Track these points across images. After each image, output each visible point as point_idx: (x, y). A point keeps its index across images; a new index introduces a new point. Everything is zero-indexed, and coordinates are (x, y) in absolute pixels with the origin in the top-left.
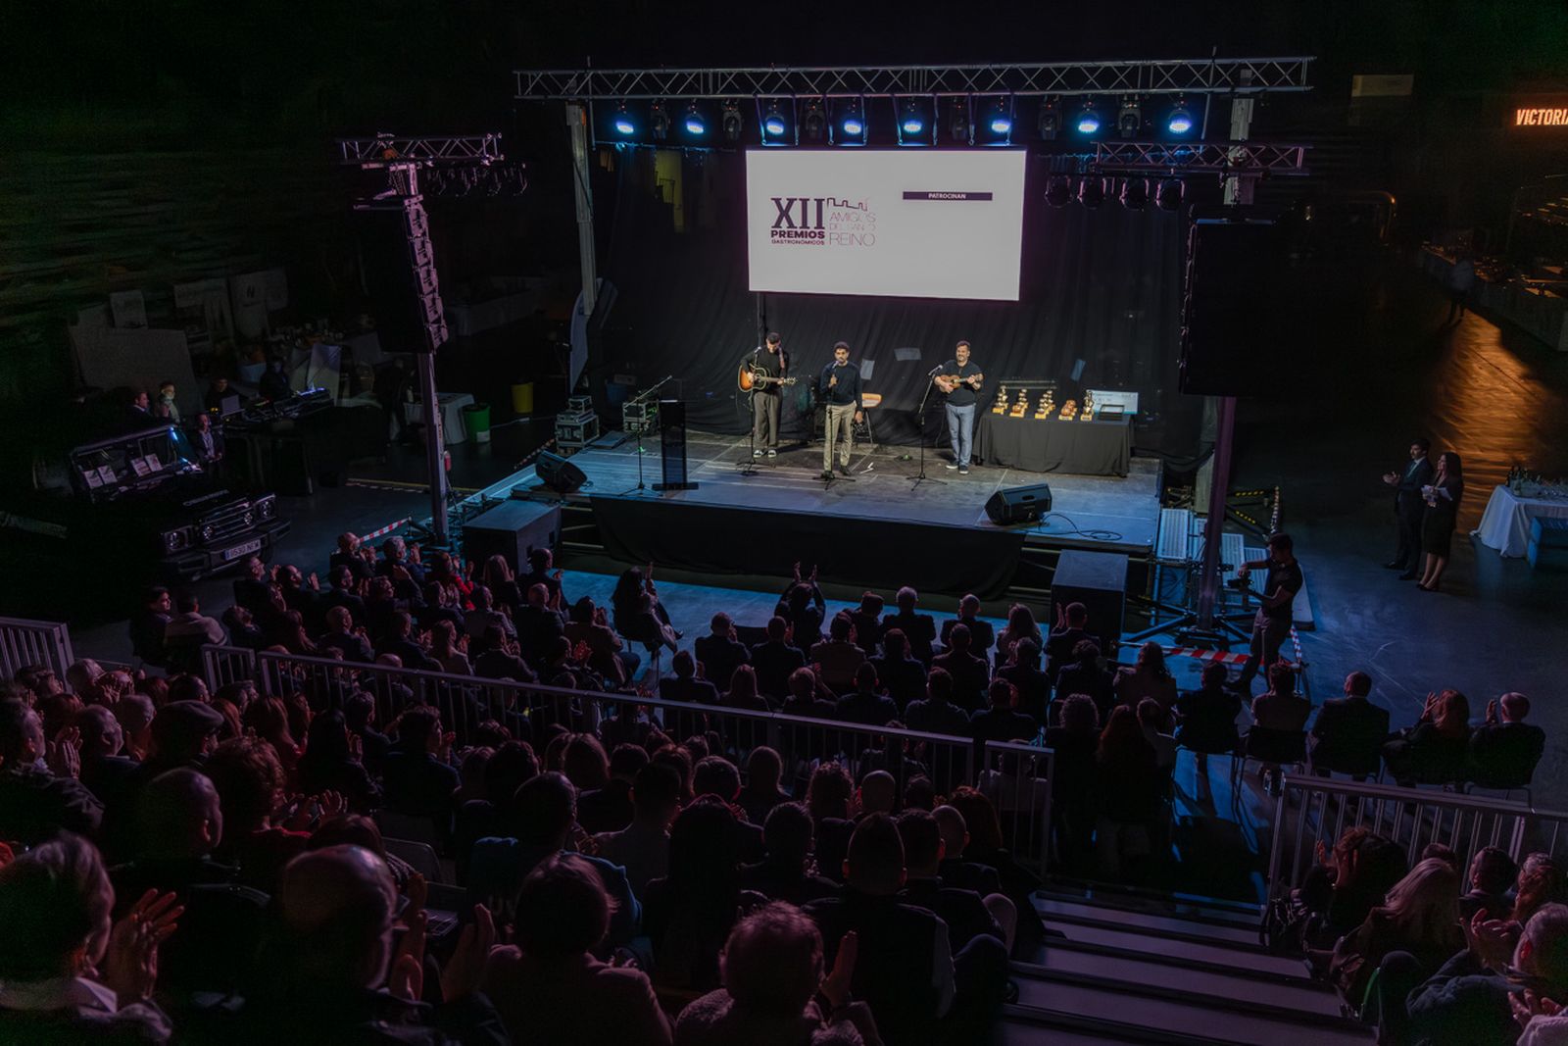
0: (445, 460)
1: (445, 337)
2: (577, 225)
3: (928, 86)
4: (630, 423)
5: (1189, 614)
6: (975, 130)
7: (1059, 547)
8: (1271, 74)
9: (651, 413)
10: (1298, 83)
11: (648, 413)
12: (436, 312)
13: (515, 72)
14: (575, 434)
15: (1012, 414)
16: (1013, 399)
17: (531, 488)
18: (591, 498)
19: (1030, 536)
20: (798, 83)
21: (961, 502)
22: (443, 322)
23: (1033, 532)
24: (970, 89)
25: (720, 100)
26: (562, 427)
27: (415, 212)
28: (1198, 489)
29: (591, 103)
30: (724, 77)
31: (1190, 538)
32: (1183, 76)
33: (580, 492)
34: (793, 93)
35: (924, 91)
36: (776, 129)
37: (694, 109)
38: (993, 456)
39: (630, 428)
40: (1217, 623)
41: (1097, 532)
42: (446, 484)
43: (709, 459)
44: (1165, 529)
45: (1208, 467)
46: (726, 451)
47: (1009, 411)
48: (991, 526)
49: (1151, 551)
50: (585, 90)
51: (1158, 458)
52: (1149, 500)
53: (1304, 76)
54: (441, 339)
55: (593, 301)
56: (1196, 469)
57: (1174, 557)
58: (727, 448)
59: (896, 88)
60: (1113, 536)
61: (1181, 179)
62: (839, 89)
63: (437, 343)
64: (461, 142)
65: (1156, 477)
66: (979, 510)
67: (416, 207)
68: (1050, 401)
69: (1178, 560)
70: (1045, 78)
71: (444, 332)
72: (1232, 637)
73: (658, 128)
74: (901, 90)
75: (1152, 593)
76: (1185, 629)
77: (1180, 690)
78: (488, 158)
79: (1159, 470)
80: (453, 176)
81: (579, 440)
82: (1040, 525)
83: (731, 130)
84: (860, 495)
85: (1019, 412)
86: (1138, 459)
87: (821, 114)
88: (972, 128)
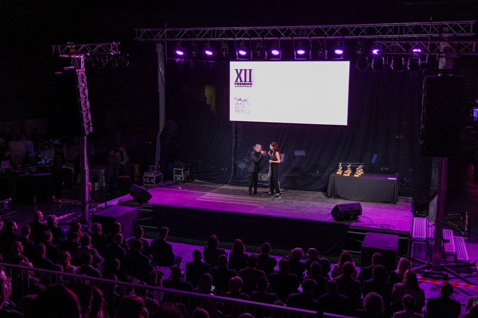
0: (89, 186)
1: (91, 131)
2: (158, 93)
3: (308, 34)
4: (176, 177)
5: (428, 263)
6: (328, 53)
7: (365, 231)
8: (457, 28)
9: (185, 173)
10: (468, 32)
11: (184, 174)
12: (88, 119)
13: (135, 29)
14: (152, 180)
15: (344, 175)
16: (344, 169)
17: (127, 201)
18: (153, 205)
19: (352, 226)
20: (252, 34)
21: (321, 211)
22: (91, 124)
23: (353, 224)
24: (326, 36)
25: (219, 41)
26: (146, 178)
27: (81, 75)
28: (430, 212)
29: (166, 42)
30: (221, 31)
31: (427, 227)
32: (417, 30)
33: (148, 203)
34: (250, 38)
35: (306, 36)
36: (242, 53)
37: (209, 45)
38: (335, 193)
39: (176, 179)
40: (442, 268)
41: (384, 225)
42: (89, 197)
43: (208, 192)
44: (415, 225)
45: (435, 201)
46: (217, 189)
47: (343, 173)
48: (334, 221)
49: (409, 234)
50: (163, 37)
51: (411, 197)
52: (408, 213)
53: (471, 30)
54: (89, 131)
55: (164, 125)
56: (429, 202)
57: (421, 237)
58: (217, 188)
59: (293, 35)
60: (391, 227)
61: (418, 57)
62: (269, 36)
63: (87, 133)
64: (102, 45)
65: (410, 204)
66: (329, 215)
67: (81, 73)
68: (362, 170)
69: (422, 238)
70: (358, 31)
71: (91, 129)
72: (450, 275)
73: (193, 52)
74: (295, 36)
75: (410, 253)
76: (427, 271)
77: (426, 299)
78: (113, 52)
79: (412, 201)
80: (98, 60)
81: (153, 184)
82: (357, 221)
83: (224, 53)
84: (274, 208)
85: (347, 174)
86: (402, 197)
87: (262, 47)
88: (326, 52)
